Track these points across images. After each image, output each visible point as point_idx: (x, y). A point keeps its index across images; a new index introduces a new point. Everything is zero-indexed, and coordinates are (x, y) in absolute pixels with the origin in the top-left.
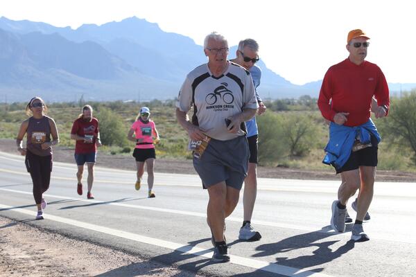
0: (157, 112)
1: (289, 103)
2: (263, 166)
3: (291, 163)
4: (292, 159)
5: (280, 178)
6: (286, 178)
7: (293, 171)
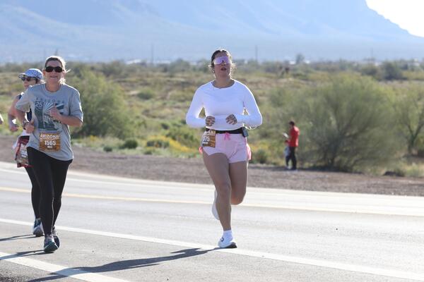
0: (183, 80)
1: (406, 68)
2: (360, 173)
3: (408, 168)
4: (410, 163)
5: (390, 193)
6: (400, 194)
7: (410, 182)
